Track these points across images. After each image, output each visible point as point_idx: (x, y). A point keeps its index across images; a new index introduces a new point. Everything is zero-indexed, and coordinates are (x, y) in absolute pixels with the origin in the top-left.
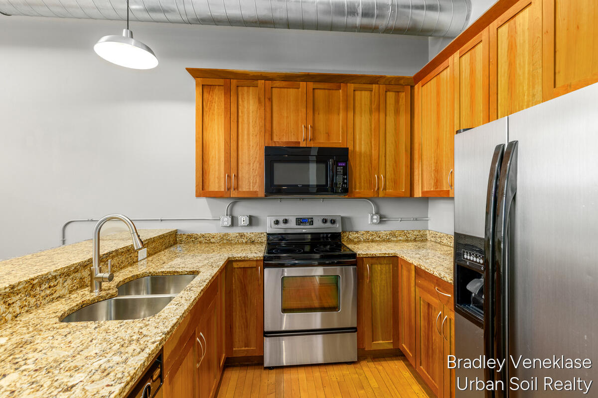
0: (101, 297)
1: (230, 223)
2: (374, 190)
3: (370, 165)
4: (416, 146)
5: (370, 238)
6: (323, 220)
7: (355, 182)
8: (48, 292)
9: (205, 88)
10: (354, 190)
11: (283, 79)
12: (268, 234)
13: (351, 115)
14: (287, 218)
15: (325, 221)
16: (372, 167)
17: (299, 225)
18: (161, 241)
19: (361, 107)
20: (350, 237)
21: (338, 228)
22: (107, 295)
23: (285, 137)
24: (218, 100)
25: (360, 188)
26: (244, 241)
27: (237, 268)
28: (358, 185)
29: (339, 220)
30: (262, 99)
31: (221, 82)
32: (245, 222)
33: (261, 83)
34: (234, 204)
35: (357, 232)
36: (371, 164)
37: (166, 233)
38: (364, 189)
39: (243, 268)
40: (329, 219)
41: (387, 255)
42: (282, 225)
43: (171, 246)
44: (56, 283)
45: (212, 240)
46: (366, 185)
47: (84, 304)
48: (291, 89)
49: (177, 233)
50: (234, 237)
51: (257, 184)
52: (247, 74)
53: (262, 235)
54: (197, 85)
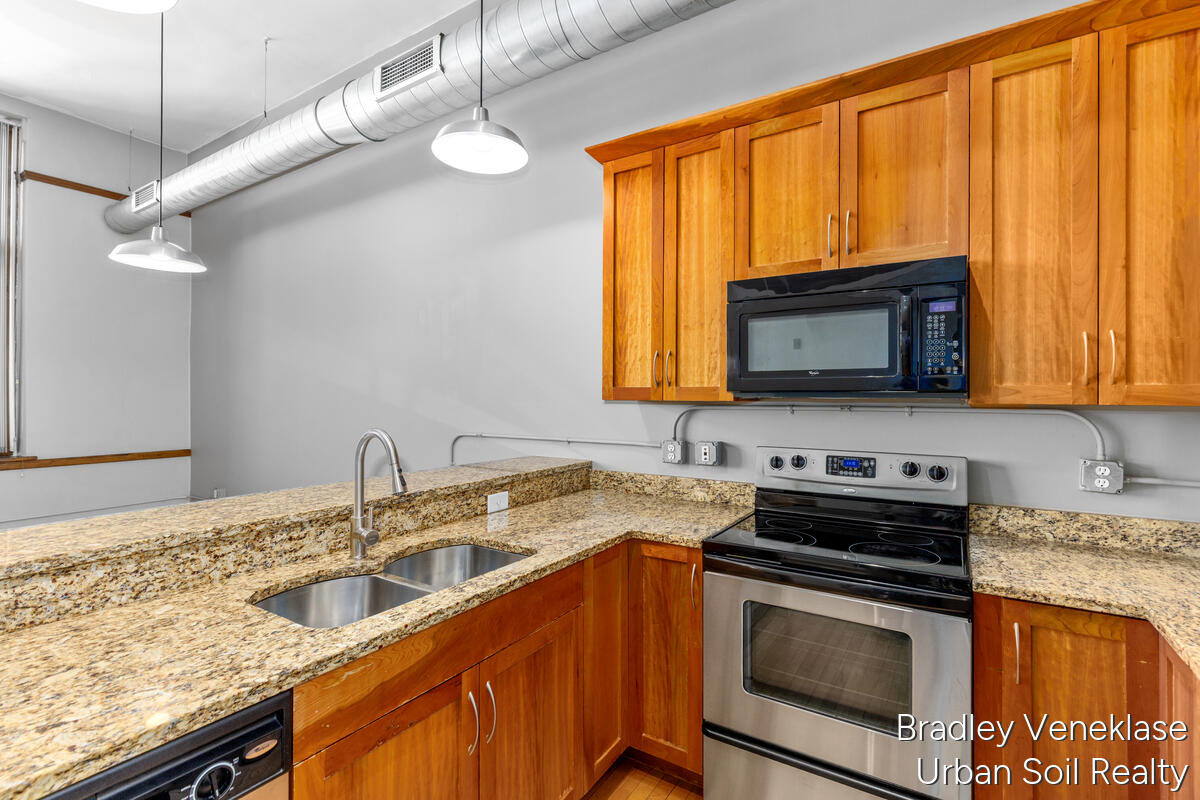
0: (353, 570)
1: (679, 458)
2: (1076, 381)
3: (1061, 303)
5: (1085, 536)
6: (905, 465)
7: (1001, 361)
8: (288, 546)
9: (619, 179)
10: (995, 382)
11: (778, 112)
12: (758, 489)
13: (982, 156)
14: (802, 453)
15: (912, 470)
16: (1066, 307)
17: (832, 474)
18: (549, 481)
19: (1023, 126)
20: (1002, 523)
21: (953, 492)
22: (362, 567)
23: (782, 253)
24: (641, 198)
25: (1020, 376)
26: (708, 500)
27: (651, 558)
28: (1010, 367)
29: (957, 469)
31: (646, 158)
32: (707, 457)
33: (726, 136)
34: (690, 414)
36: (1066, 298)
37: (561, 468)
38: (1037, 379)
39: (663, 560)
40: (926, 463)
41: (1100, 609)
42: (788, 470)
43: (575, 491)
44: (302, 534)
45: (648, 489)
46: (1043, 365)
47: (321, 576)
48: (800, 132)
49: (591, 467)
50: (688, 488)
51: (718, 372)
52: (698, 125)
53: (748, 490)
54: (606, 176)
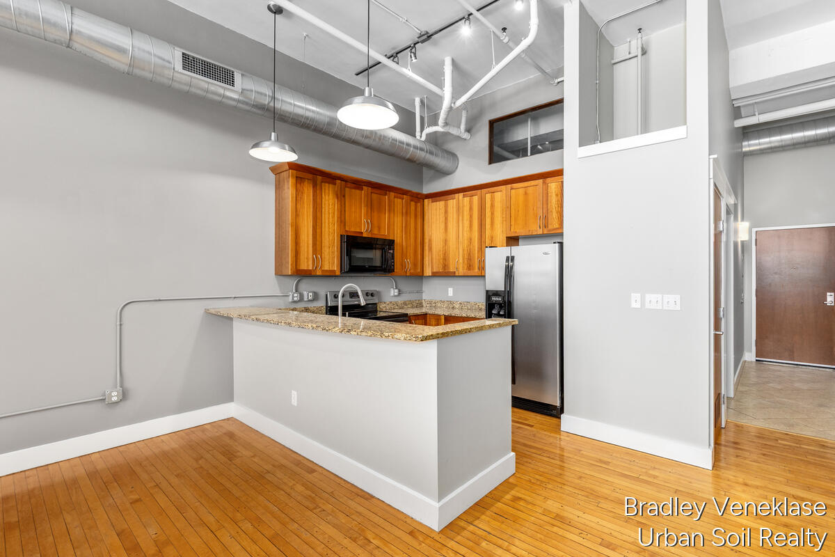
2: (404, 270)
4: (427, 241)
6: (367, 293)
9: (299, 180)
13: (392, 215)
17: (351, 298)
19: (397, 211)
23: (353, 227)
24: (308, 190)
29: (375, 293)
30: (339, 195)
31: (310, 176)
33: (338, 182)
34: (300, 281)
35: (385, 303)
36: (403, 251)
38: (399, 270)
40: (371, 293)
46: (400, 266)
48: (357, 191)
51: (335, 264)
